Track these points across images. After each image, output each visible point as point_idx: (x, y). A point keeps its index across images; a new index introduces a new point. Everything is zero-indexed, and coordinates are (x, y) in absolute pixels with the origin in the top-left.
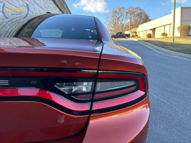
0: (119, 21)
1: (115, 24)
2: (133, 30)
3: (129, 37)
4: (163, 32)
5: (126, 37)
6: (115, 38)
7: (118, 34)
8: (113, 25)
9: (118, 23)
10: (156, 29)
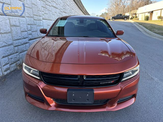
0: (121, 3)
1: (117, 5)
2: (133, 12)
3: (128, 19)
4: (159, 15)
5: (125, 19)
6: (115, 19)
7: (118, 15)
8: (115, 7)
9: (120, 4)
10: (154, 12)
